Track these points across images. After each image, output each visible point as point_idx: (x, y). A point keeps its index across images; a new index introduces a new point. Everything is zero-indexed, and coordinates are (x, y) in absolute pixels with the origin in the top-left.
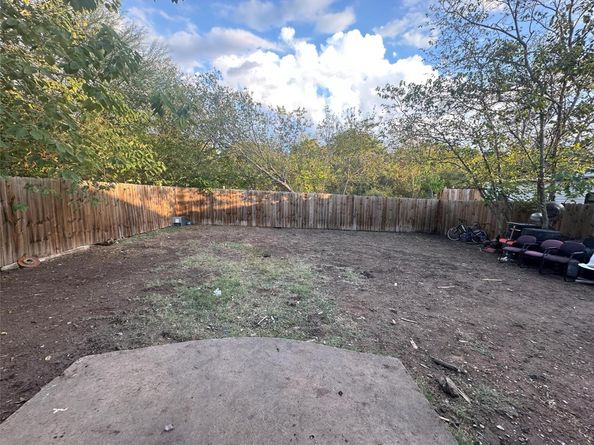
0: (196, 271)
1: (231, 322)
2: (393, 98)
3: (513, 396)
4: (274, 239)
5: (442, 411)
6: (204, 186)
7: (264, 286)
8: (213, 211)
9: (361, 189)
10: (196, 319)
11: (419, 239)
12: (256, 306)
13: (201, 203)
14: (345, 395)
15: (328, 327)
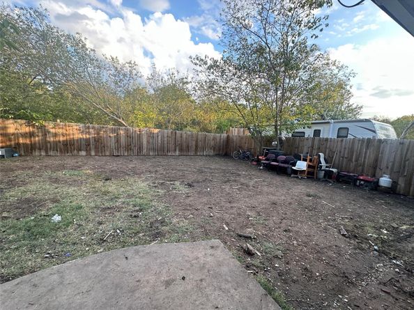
0: (28, 201)
1: (74, 244)
2: (200, 66)
3: (279, 244)
4: (113, 165)
5: (248, 267)
6: (33, 119)
7: (107, 205)
8: (46, 142)
9: (180, 126)
10: (30, 251)
11: (217, 159)
12: (100, 223)
13: (31, 135)
14: (187, 278)
15: (166, 228)
